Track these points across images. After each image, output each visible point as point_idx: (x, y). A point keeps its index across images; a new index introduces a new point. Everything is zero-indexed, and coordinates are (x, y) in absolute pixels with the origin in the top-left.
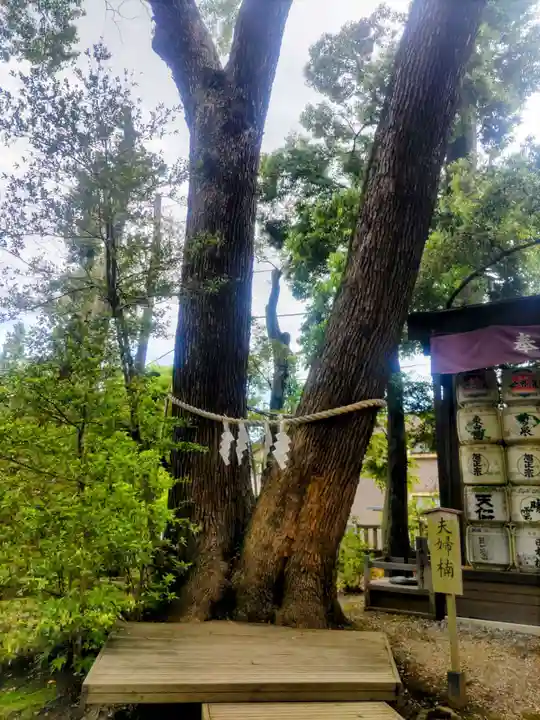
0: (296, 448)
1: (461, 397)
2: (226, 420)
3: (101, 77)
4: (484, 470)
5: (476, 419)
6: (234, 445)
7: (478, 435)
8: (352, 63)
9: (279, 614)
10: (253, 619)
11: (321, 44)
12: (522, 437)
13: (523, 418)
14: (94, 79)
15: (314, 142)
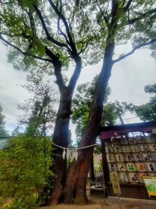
0: (79, 155)
1: (106, 144)
2: (64, 148)
3: (48, 85)
4: (111, 159)
5: (109, 148)
6: (66, 154)
7: (110, 151)
8: (83, 89)
9: (75, 201)
10: (69, 203)
11: (79, 86)
12: (117, 152)
13: (117, 148)
14: (46, 85)
15: (77, 99)
